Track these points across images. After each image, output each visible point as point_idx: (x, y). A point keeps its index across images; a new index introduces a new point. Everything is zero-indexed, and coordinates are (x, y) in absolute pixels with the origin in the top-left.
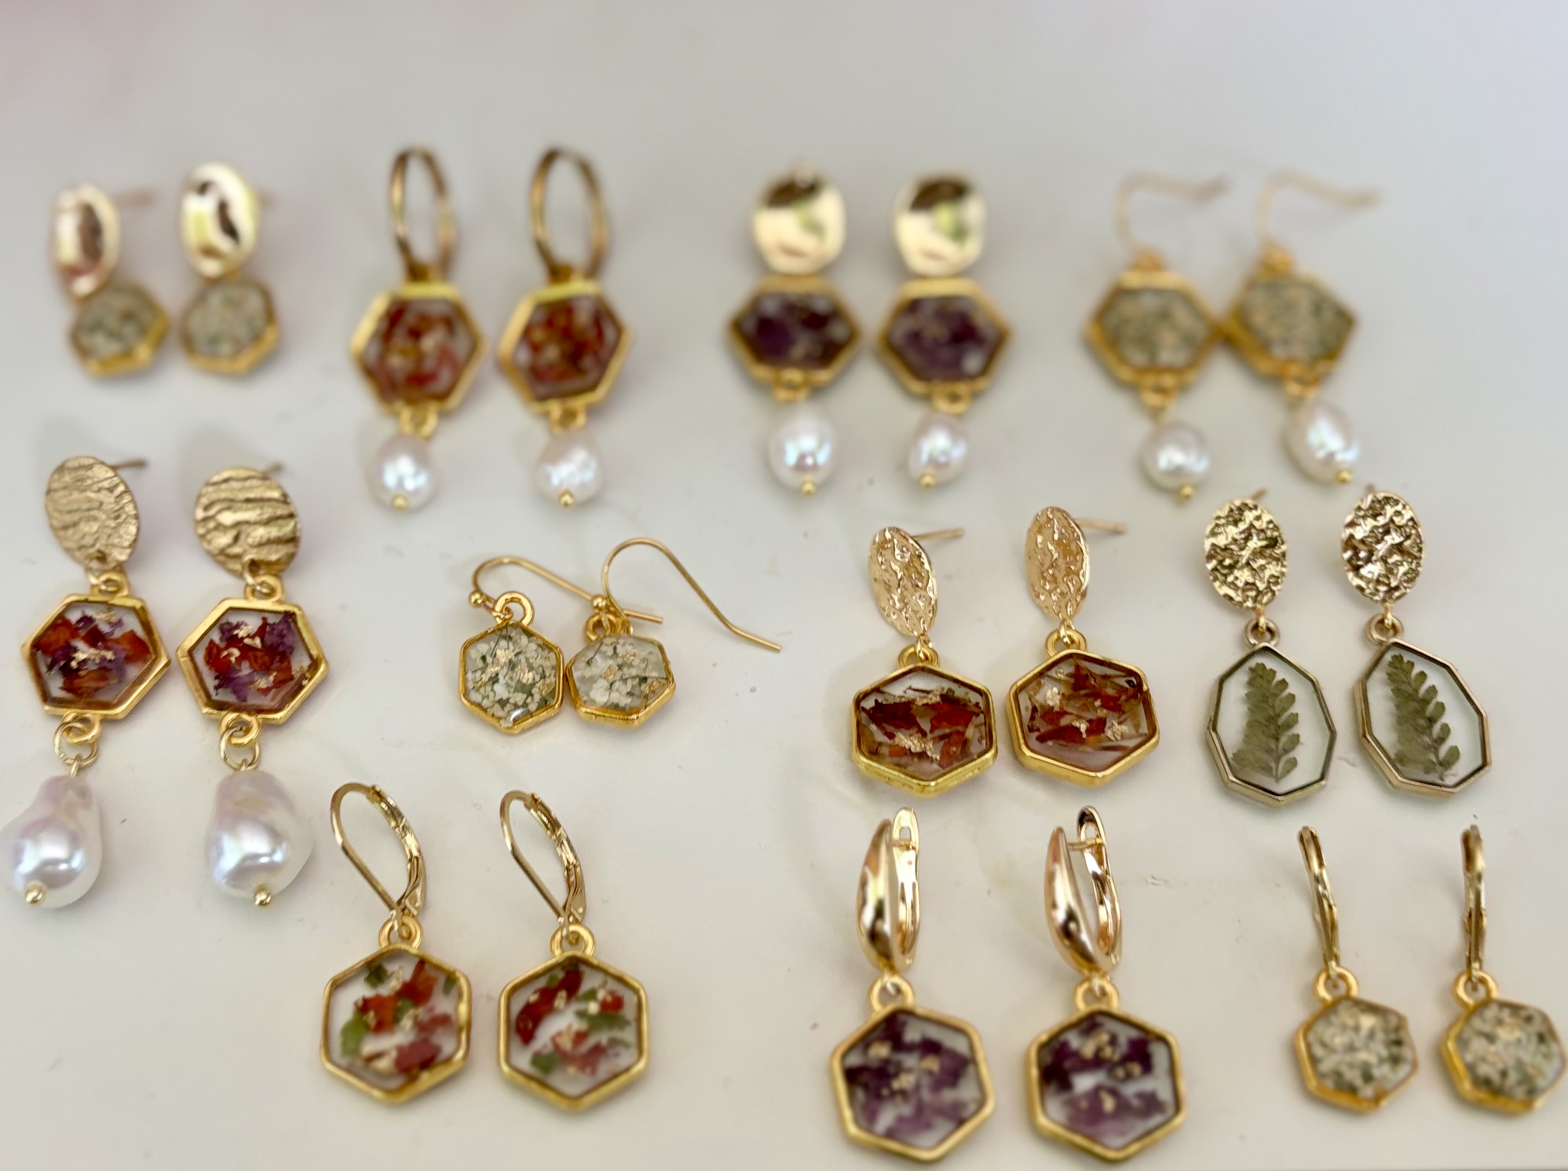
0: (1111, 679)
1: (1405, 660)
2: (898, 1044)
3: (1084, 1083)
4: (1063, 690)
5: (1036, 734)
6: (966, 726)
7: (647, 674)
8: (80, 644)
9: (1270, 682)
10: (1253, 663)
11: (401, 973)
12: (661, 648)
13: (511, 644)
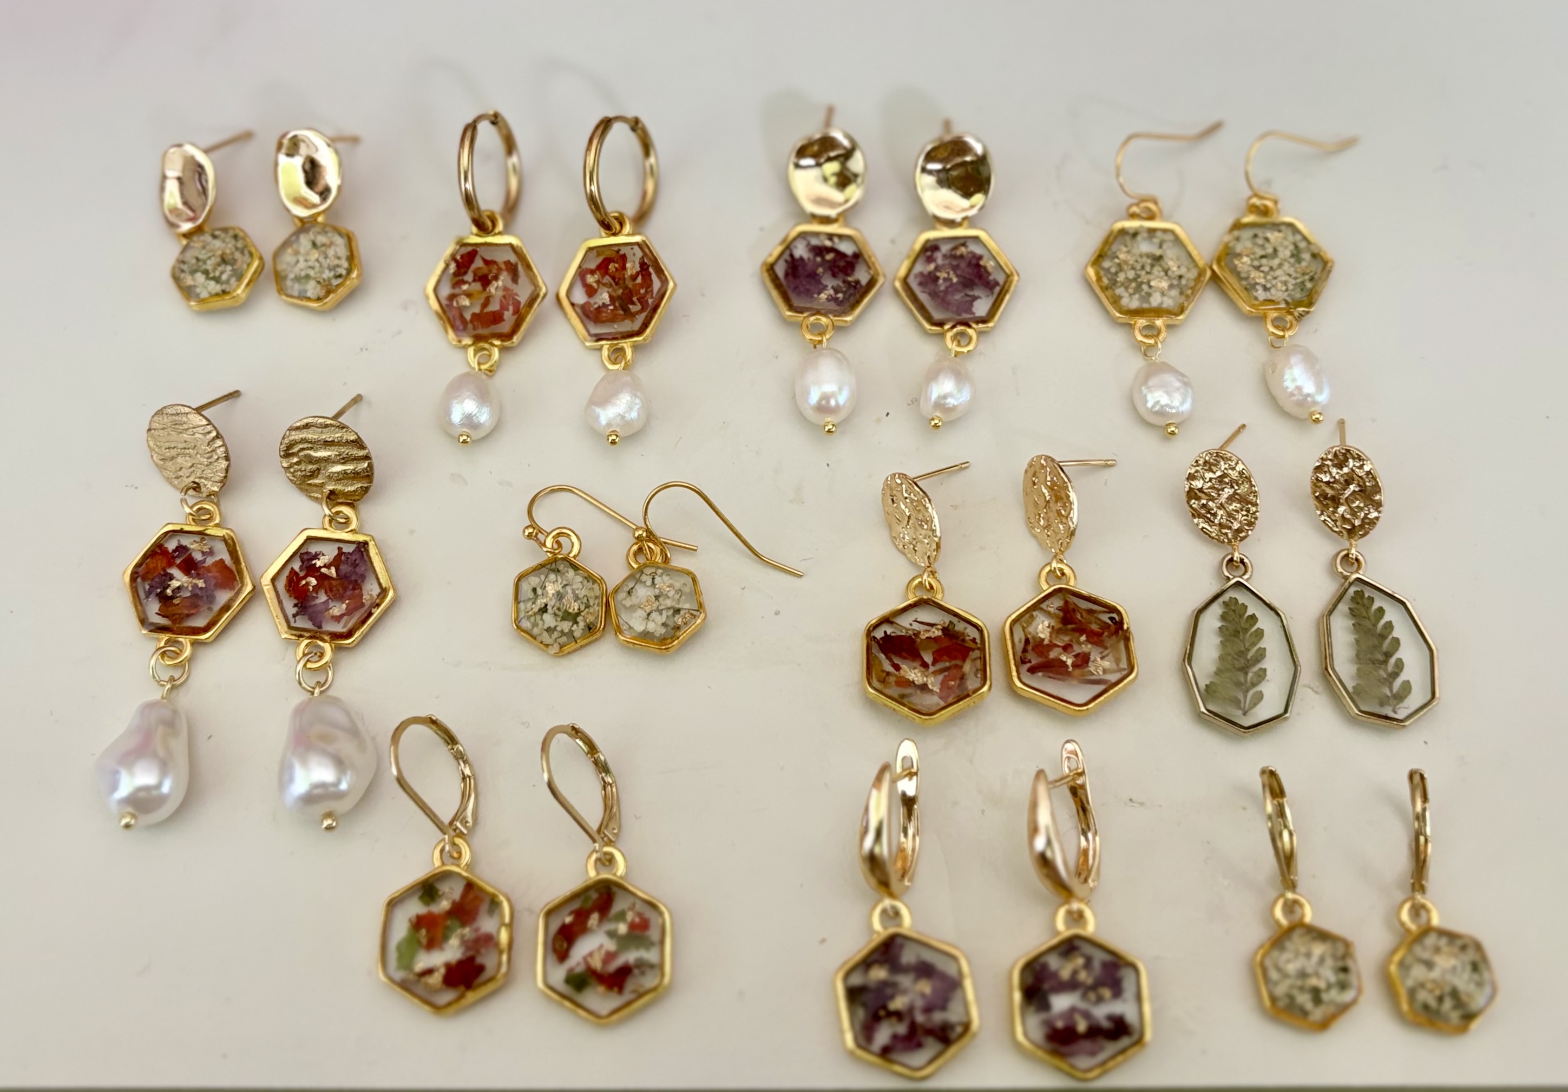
0: (1095, 615)
1: (1366, 595)
2: (895, 967)
3: (1061, 1003)
4: (1053, 624)
5: (1028, 665)
6: (964, 660)
7: (680, 606)
8: (175, 571)
9: (1241, 616)
10: (1226, 597)
11: (450, 894)
12: (694, 580)
13: (559, 578)
